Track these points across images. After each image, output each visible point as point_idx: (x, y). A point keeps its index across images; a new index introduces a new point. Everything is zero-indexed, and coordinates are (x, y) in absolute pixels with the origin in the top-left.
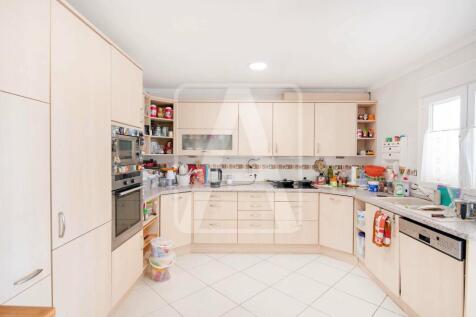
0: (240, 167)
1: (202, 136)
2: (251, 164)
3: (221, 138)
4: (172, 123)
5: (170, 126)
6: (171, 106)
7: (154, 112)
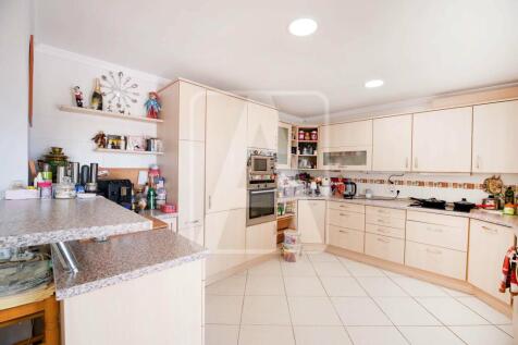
0: (382, 182)
1: (341, 153)
2: (392, 179)
3: (358, 154)
4: (316, 144)
5: (314, 146)
6: (316, 130)
7: (302, 136)
